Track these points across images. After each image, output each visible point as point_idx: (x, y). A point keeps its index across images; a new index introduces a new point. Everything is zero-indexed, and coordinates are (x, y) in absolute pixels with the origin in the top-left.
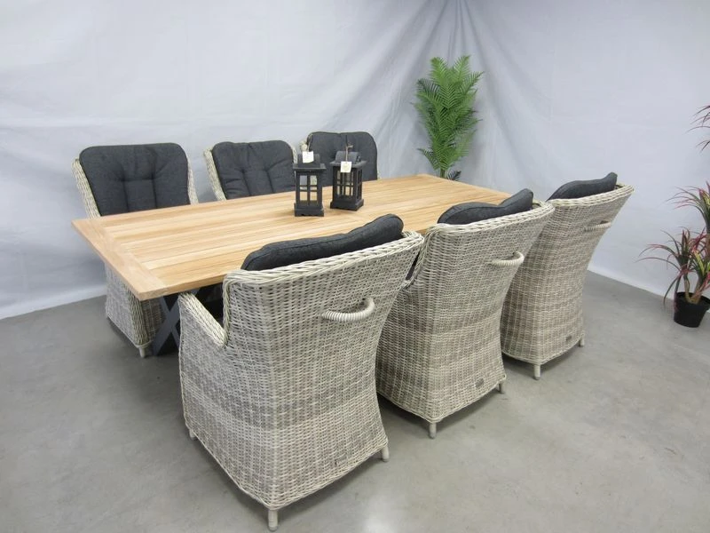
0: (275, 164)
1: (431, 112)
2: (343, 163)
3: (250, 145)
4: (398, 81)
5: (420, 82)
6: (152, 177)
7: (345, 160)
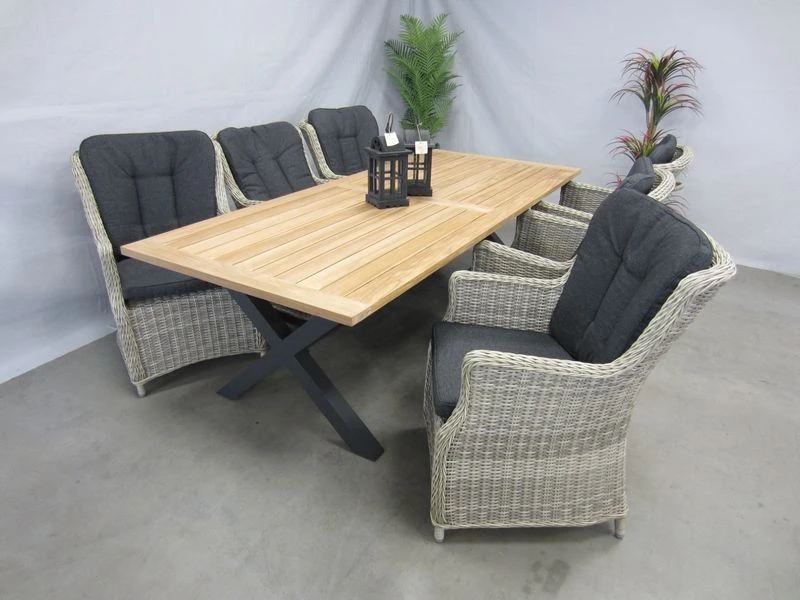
0: (283, 152)
1: (409, 79)
2: (417, 144)
3: (253, 130)
4: (365, 44)
5: (388, 44)
6: (172, 173)
7: (418, 140)
